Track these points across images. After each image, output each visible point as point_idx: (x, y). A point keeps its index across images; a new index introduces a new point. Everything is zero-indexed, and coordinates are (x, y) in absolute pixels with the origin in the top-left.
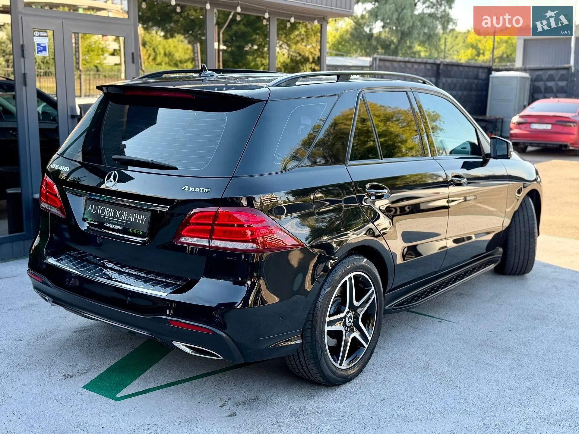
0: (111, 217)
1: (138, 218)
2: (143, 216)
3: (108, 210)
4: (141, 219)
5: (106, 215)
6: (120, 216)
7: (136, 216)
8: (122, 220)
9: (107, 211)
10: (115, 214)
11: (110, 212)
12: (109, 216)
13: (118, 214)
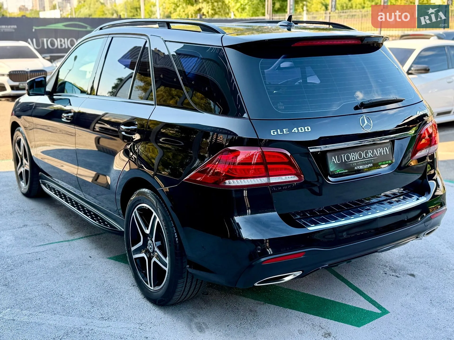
0: (358, 159)
1: (382, 151)
2: (385, 148)
3: (353, 155)
4: (385, 151)
5: (352, 160)
6: (366, 156)
7: (379, 150)
8: (369, 158)
9: (352, 157)
10: (360, 155)
11: (355, 156)
12: (356, 160)
13: (363, 155)
